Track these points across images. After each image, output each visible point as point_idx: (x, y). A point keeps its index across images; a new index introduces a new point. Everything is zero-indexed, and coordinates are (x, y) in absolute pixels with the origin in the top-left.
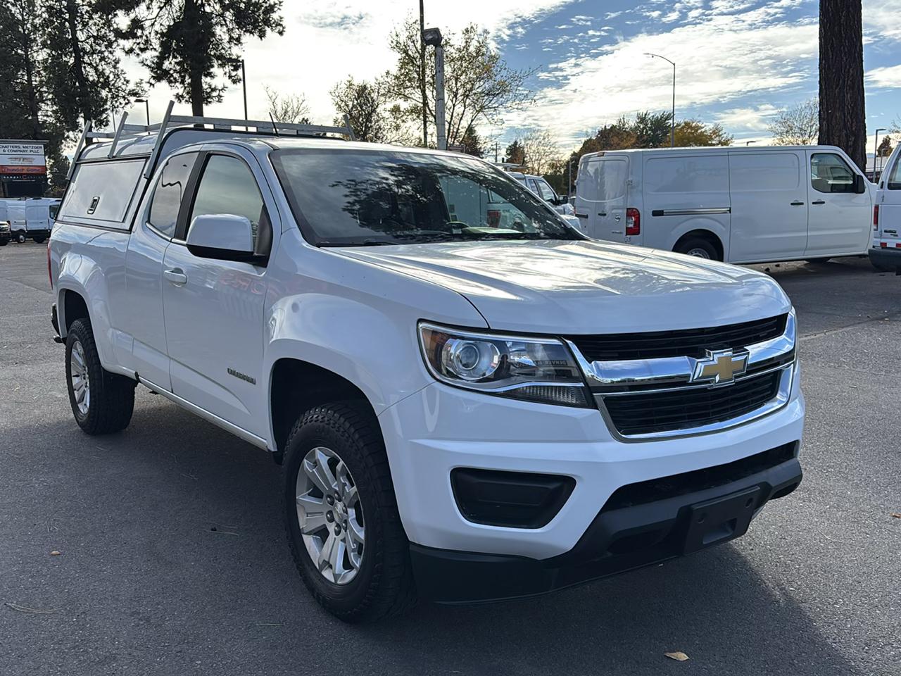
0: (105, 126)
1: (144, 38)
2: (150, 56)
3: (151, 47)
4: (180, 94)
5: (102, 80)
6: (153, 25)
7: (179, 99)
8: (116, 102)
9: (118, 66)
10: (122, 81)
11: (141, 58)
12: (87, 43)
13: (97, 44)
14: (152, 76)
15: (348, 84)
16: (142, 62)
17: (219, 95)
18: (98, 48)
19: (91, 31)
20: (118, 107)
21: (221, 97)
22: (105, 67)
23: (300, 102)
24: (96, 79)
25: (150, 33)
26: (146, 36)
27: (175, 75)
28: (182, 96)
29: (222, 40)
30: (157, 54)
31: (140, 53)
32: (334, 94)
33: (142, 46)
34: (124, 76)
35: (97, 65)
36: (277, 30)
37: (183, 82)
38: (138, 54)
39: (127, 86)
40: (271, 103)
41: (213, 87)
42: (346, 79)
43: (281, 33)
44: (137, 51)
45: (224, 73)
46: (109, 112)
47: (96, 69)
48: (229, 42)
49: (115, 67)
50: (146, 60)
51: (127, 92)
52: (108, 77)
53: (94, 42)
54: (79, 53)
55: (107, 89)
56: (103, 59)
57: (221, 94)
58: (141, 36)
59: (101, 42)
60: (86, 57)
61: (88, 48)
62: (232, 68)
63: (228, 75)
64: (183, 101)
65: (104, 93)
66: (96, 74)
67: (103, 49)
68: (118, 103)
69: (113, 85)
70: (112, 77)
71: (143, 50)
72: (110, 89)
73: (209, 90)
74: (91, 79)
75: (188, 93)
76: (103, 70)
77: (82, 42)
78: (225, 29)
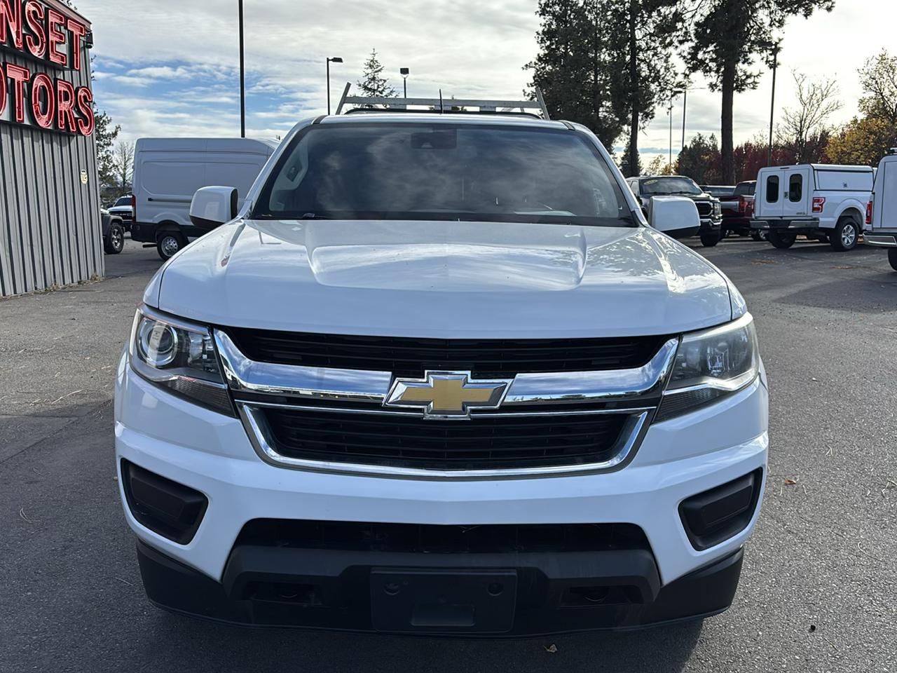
0: (650, 118)
1: (684, 30)
2: (687, 47)
3: (689, 38)
4: (714, 83)
5: (653, 74)
6: (693, 16)
7: (713, 88)
8: (663, 94)
9: (669, 59)
10: (672, 74)
11: (679, 51)
12: (644, 40)
13: (653, 41)
14: (688, 67)
15: (880, 58)
16: (680, 54)
17: (754, 82)
18: (653, 44)
19: (649, 29)
20: (665, 99)
21: (756, 83)
22: (656, 62)
23: (831, 82)
24: (648, 74)
25: (689, 25)
26: (686, 28)
27: (710, 64)
28: (716, 85)
29: (763, 23)
30: (693, 44)
31: (679, 45)
32: (861, 71)
33: (681, 38)
34: (674, 69)
35: (650, 61)
36: (825, 7)
37: (717, 72)
38: (677, 47)
39: (675, 78)
40: (797, 86)
41: (748, 74)
42: (878, 53)
43: (829, 9)
44: (676, 43)
45: (761, 58)
46: (655, 105)
47: (649, 65)
48: (771, 25)
49: (666, 61)
50: (684, 51)
51: (675, 85)
52: (659, 71)
53: (650, 39)
54: (635, 50)
55: (657, 83)
56: (655, 54)
57: (756, 80)
58: (681, 29)
59: (657, 38)
60: (641, 54)
61: (643, 45)
62: (771, 52)
63: (765, 59)
64: (716, 90)
65: (653, 87)
66: (648, 69)
67: (658, 45)
68: (665, 96)
69: (663, 78)
70: (662, 71)
71: (681, 42)
72: (660, 83)
73: (744, 78)
74: (643, 74)
75: (721, 82)
76: (656, 65)
77: (638, 40)
78: (767, 12)
